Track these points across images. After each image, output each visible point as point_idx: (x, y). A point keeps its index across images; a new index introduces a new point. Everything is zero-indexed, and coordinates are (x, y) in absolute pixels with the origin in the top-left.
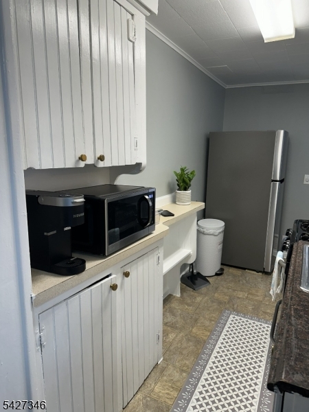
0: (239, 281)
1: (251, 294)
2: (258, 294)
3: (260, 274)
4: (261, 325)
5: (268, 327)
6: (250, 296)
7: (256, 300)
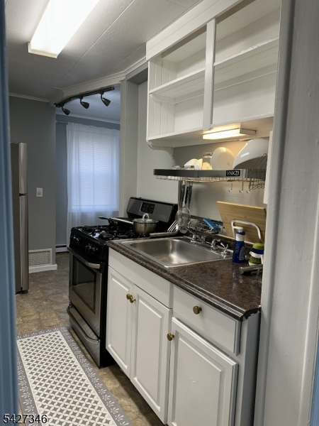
1: (25, 317)
2: (31, 313)
3: (18, 295)
6: (26, 319)
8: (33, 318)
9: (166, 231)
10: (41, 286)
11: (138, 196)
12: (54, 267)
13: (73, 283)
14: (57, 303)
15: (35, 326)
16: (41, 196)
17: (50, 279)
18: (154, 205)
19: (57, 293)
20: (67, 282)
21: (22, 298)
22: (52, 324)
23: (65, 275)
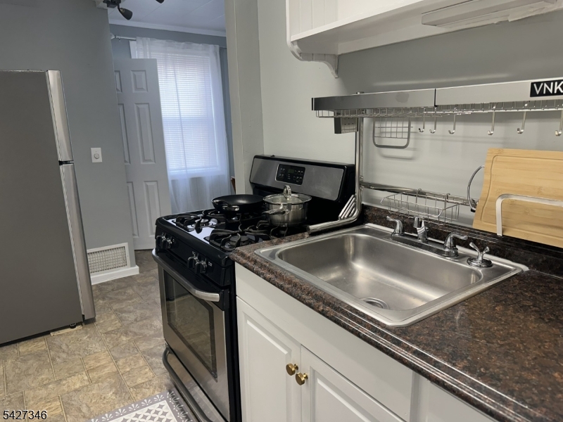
0: (53, 359)
1: (93, 370)
2: (103, 362)
3: (78, 327)
4: (149, 411)
5: (161, 407)
6: (94, 375)
7: (109, 375)
8: (106, 370)
9: (336, 218)
10: (115, 306)
11: (267, 153)
12: (134, 270)
13: (167, 297)
14: (146, 338)
15: (111, 387)
16: (100, 160)
17: (130, 291)
18: (303, 169)
19: (143, 318)
20: (156, 295)
21: (87, 333)
22: (140, 381)
23: (153, 284)
